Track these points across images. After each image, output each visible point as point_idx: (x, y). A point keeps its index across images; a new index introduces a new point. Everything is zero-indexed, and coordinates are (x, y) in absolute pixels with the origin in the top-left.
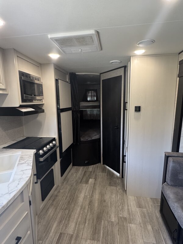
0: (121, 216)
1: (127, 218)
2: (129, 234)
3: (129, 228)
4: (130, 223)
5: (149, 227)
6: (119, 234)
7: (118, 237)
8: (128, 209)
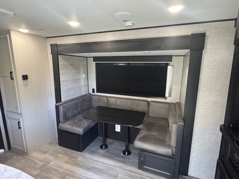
0: (39, 167)
1: (44, 164)
2: (54, 167)
3: (51, 166)
4: (49, 163)
5: (61, 155)
6: (48, 174)
7: (49, 175)
8: (40, 160)
